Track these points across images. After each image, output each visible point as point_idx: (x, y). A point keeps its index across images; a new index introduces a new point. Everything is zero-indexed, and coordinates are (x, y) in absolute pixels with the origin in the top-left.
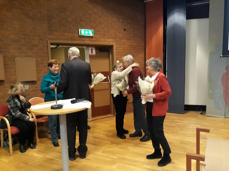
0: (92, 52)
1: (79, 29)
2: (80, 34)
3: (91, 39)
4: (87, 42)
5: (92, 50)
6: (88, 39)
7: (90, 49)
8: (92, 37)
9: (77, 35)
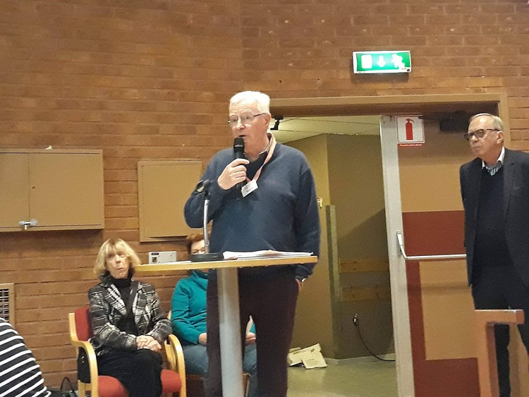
0: (410, 136)
1: (354, 53)
2: (355, 72)
3: (403, 85)
4: (385, 96)
5: (409, 127)
6: (388, 86)
7: (402, 122)
8: (404, 77)
9: (348, 76)
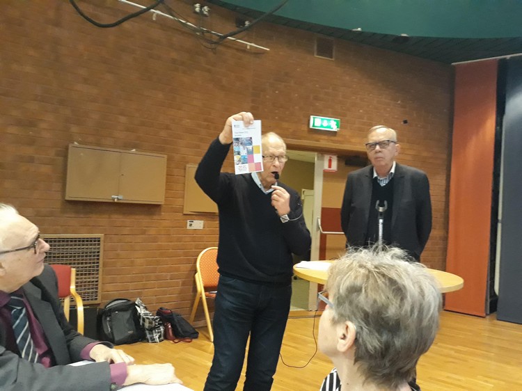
0: (330, 166)
1: (312, 116)
3: (333, 138)
4: (324, 143)
5: (330, 161)
6: (325, 137)
8: (334, 133)
9: (305, 128)
